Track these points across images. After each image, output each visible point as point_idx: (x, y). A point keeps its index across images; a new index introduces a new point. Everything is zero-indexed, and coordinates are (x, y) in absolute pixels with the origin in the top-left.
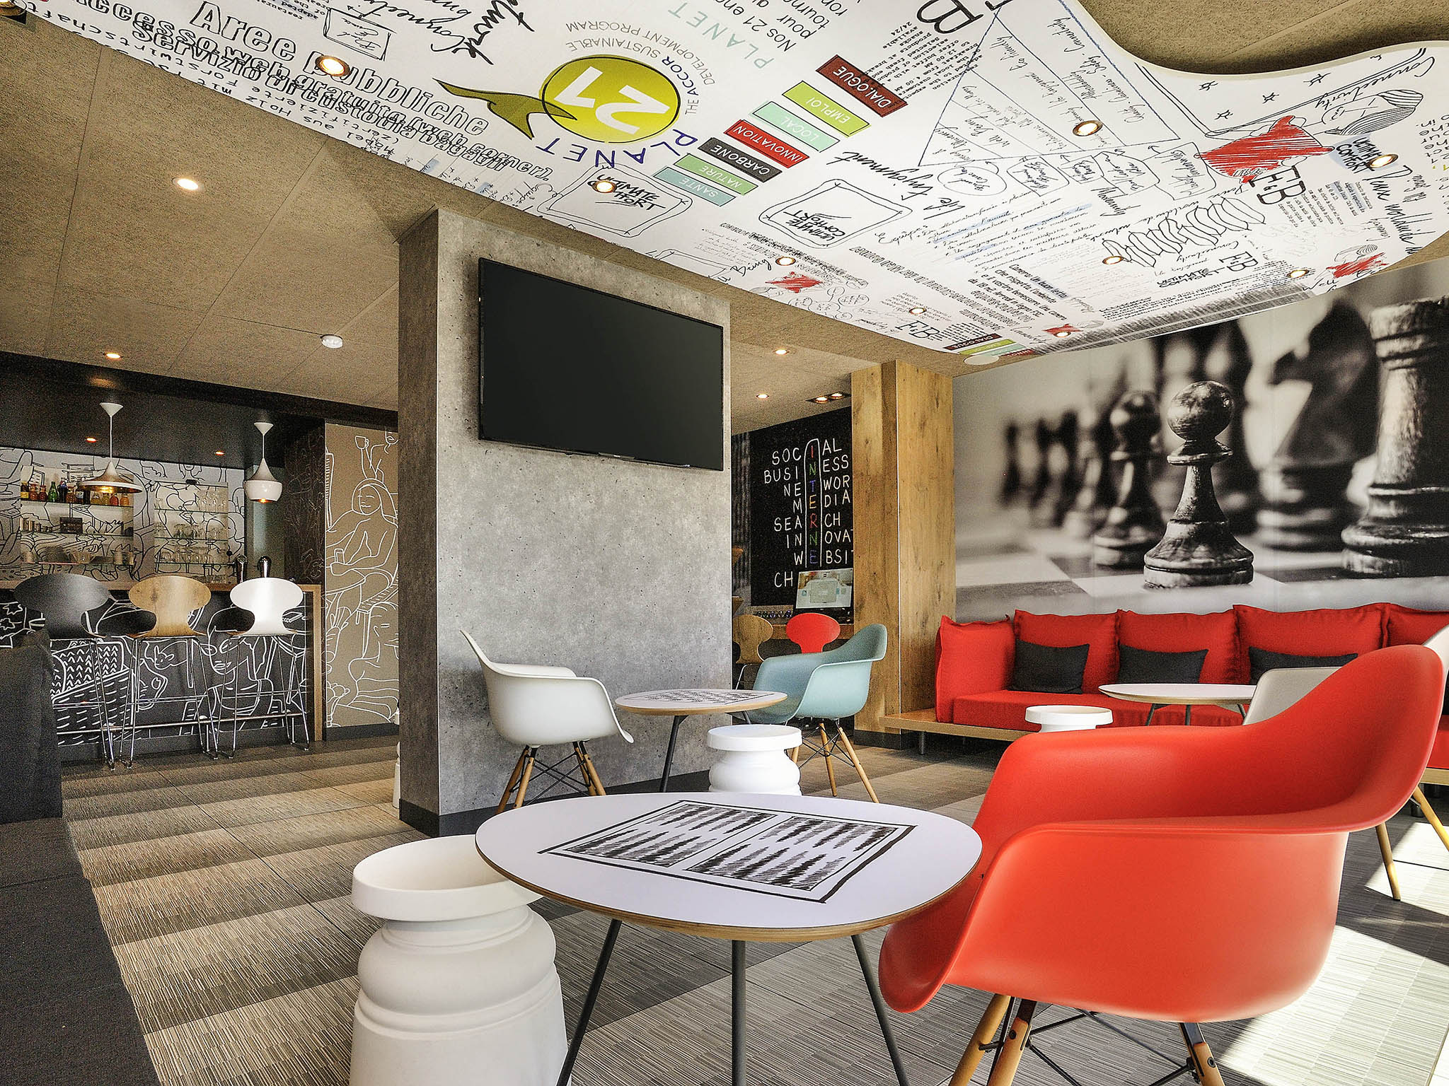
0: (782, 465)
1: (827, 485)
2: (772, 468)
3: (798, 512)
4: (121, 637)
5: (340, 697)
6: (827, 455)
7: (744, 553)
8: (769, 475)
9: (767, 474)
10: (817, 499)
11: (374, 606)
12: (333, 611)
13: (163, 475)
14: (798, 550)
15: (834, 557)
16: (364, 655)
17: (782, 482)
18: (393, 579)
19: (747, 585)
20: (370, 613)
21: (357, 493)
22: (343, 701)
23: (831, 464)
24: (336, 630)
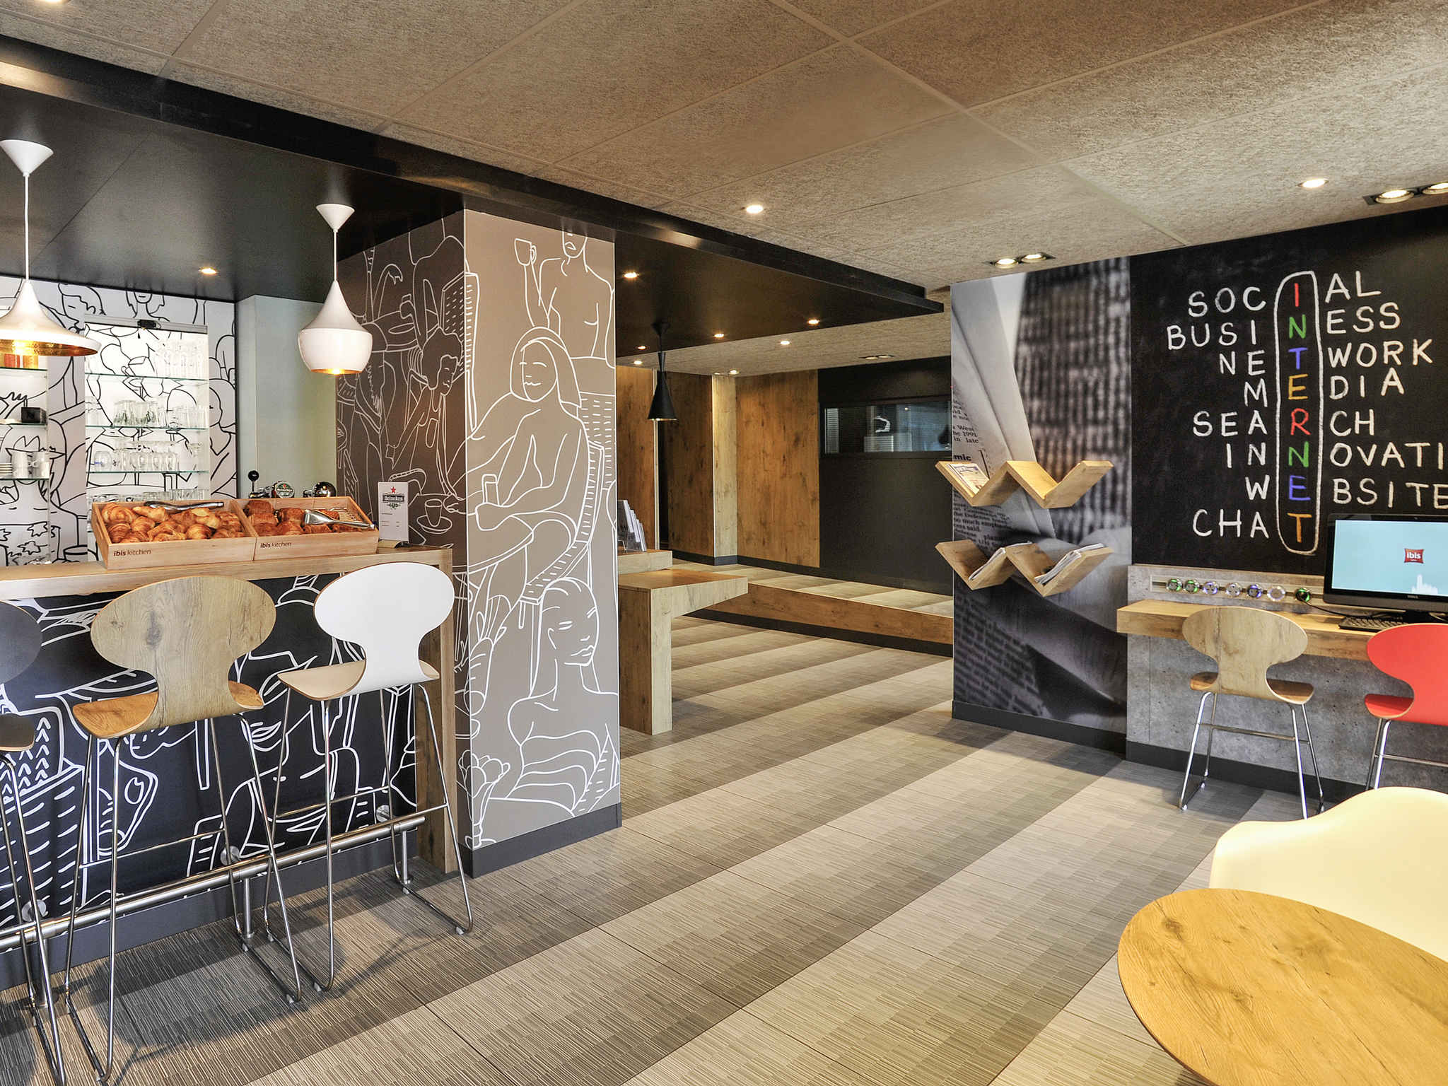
0: (1214, 318)
1: (1339, 358)
2: (1186, 324)
3: (1257, 404)
4: (57, 695)
5: (494, 783)
6: (1338, 300)
7: (1114, 470)
8: (1179, 335)
9: (1174, 335)
10: (1311, 383)
11: (547, 588)
12: (480, 606)
13: (98, 311)
14: (1257, 474)
15: (1355, 490)
16: (532, 690)
17: (1214, 348)
18: (577, 530)
19: (1123, 524)
20: (542, 602)
21: (518, 359)
22: (500, 790)
23: (1349, 320)
24: (486, 645)
